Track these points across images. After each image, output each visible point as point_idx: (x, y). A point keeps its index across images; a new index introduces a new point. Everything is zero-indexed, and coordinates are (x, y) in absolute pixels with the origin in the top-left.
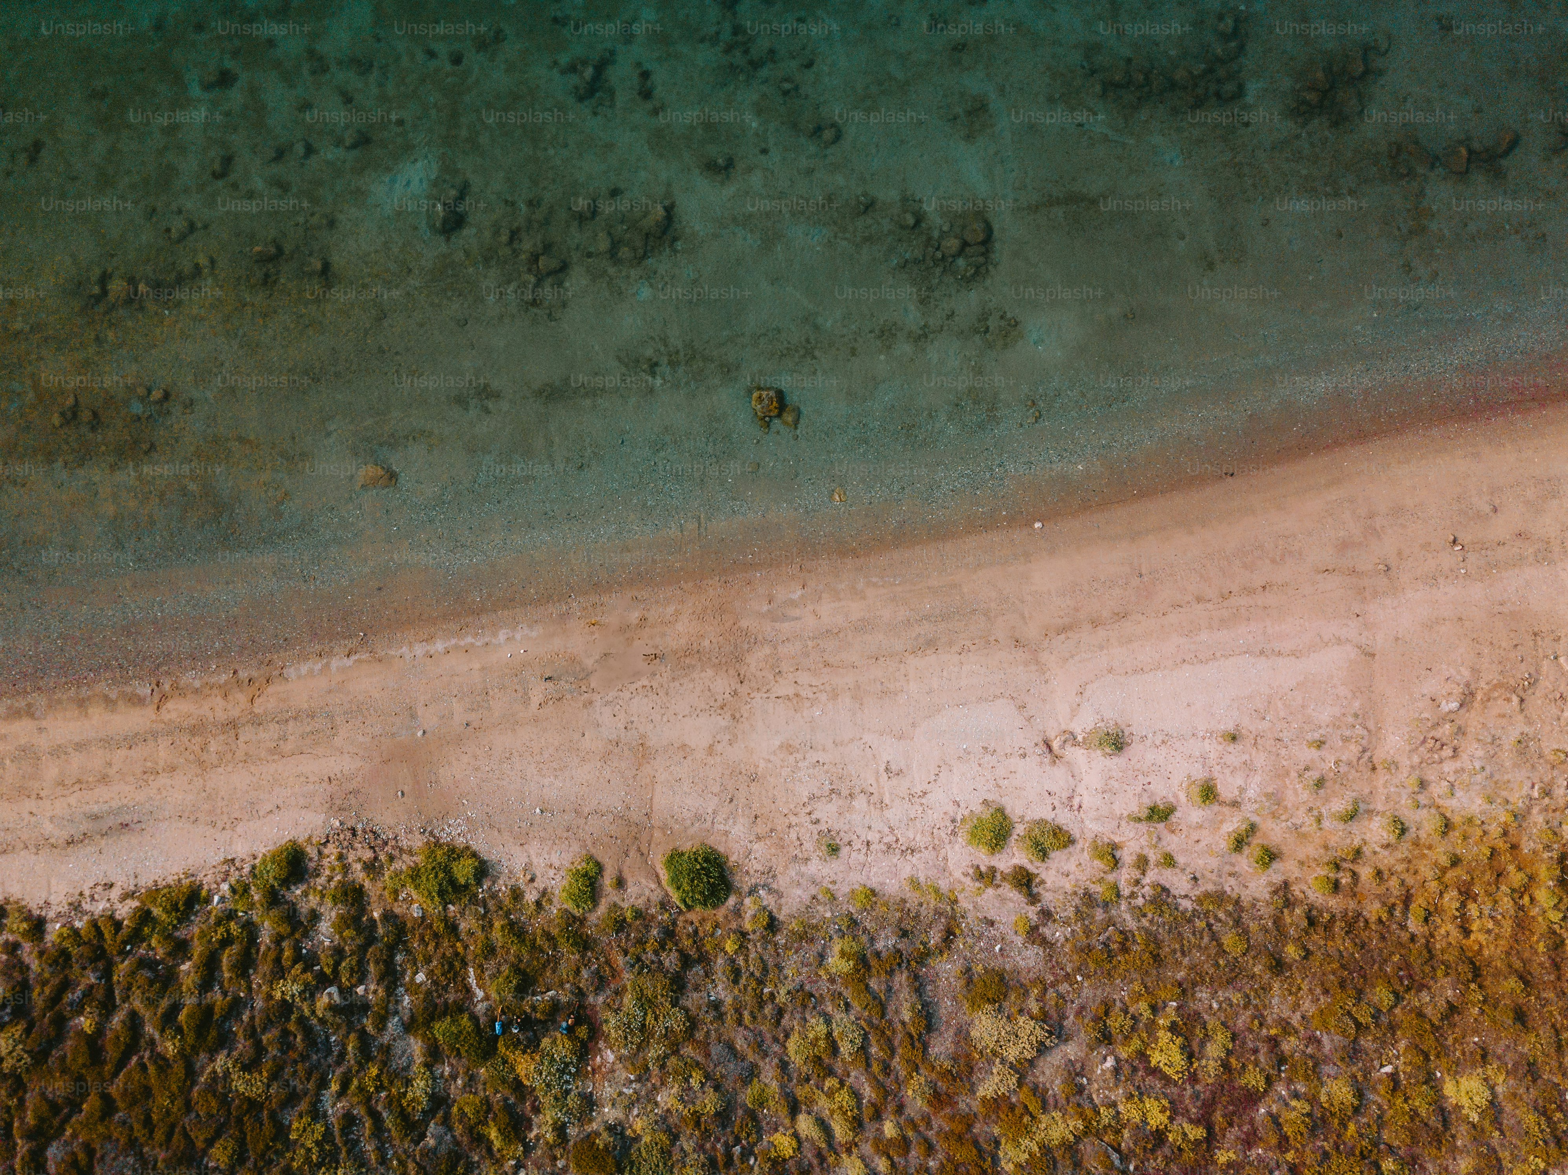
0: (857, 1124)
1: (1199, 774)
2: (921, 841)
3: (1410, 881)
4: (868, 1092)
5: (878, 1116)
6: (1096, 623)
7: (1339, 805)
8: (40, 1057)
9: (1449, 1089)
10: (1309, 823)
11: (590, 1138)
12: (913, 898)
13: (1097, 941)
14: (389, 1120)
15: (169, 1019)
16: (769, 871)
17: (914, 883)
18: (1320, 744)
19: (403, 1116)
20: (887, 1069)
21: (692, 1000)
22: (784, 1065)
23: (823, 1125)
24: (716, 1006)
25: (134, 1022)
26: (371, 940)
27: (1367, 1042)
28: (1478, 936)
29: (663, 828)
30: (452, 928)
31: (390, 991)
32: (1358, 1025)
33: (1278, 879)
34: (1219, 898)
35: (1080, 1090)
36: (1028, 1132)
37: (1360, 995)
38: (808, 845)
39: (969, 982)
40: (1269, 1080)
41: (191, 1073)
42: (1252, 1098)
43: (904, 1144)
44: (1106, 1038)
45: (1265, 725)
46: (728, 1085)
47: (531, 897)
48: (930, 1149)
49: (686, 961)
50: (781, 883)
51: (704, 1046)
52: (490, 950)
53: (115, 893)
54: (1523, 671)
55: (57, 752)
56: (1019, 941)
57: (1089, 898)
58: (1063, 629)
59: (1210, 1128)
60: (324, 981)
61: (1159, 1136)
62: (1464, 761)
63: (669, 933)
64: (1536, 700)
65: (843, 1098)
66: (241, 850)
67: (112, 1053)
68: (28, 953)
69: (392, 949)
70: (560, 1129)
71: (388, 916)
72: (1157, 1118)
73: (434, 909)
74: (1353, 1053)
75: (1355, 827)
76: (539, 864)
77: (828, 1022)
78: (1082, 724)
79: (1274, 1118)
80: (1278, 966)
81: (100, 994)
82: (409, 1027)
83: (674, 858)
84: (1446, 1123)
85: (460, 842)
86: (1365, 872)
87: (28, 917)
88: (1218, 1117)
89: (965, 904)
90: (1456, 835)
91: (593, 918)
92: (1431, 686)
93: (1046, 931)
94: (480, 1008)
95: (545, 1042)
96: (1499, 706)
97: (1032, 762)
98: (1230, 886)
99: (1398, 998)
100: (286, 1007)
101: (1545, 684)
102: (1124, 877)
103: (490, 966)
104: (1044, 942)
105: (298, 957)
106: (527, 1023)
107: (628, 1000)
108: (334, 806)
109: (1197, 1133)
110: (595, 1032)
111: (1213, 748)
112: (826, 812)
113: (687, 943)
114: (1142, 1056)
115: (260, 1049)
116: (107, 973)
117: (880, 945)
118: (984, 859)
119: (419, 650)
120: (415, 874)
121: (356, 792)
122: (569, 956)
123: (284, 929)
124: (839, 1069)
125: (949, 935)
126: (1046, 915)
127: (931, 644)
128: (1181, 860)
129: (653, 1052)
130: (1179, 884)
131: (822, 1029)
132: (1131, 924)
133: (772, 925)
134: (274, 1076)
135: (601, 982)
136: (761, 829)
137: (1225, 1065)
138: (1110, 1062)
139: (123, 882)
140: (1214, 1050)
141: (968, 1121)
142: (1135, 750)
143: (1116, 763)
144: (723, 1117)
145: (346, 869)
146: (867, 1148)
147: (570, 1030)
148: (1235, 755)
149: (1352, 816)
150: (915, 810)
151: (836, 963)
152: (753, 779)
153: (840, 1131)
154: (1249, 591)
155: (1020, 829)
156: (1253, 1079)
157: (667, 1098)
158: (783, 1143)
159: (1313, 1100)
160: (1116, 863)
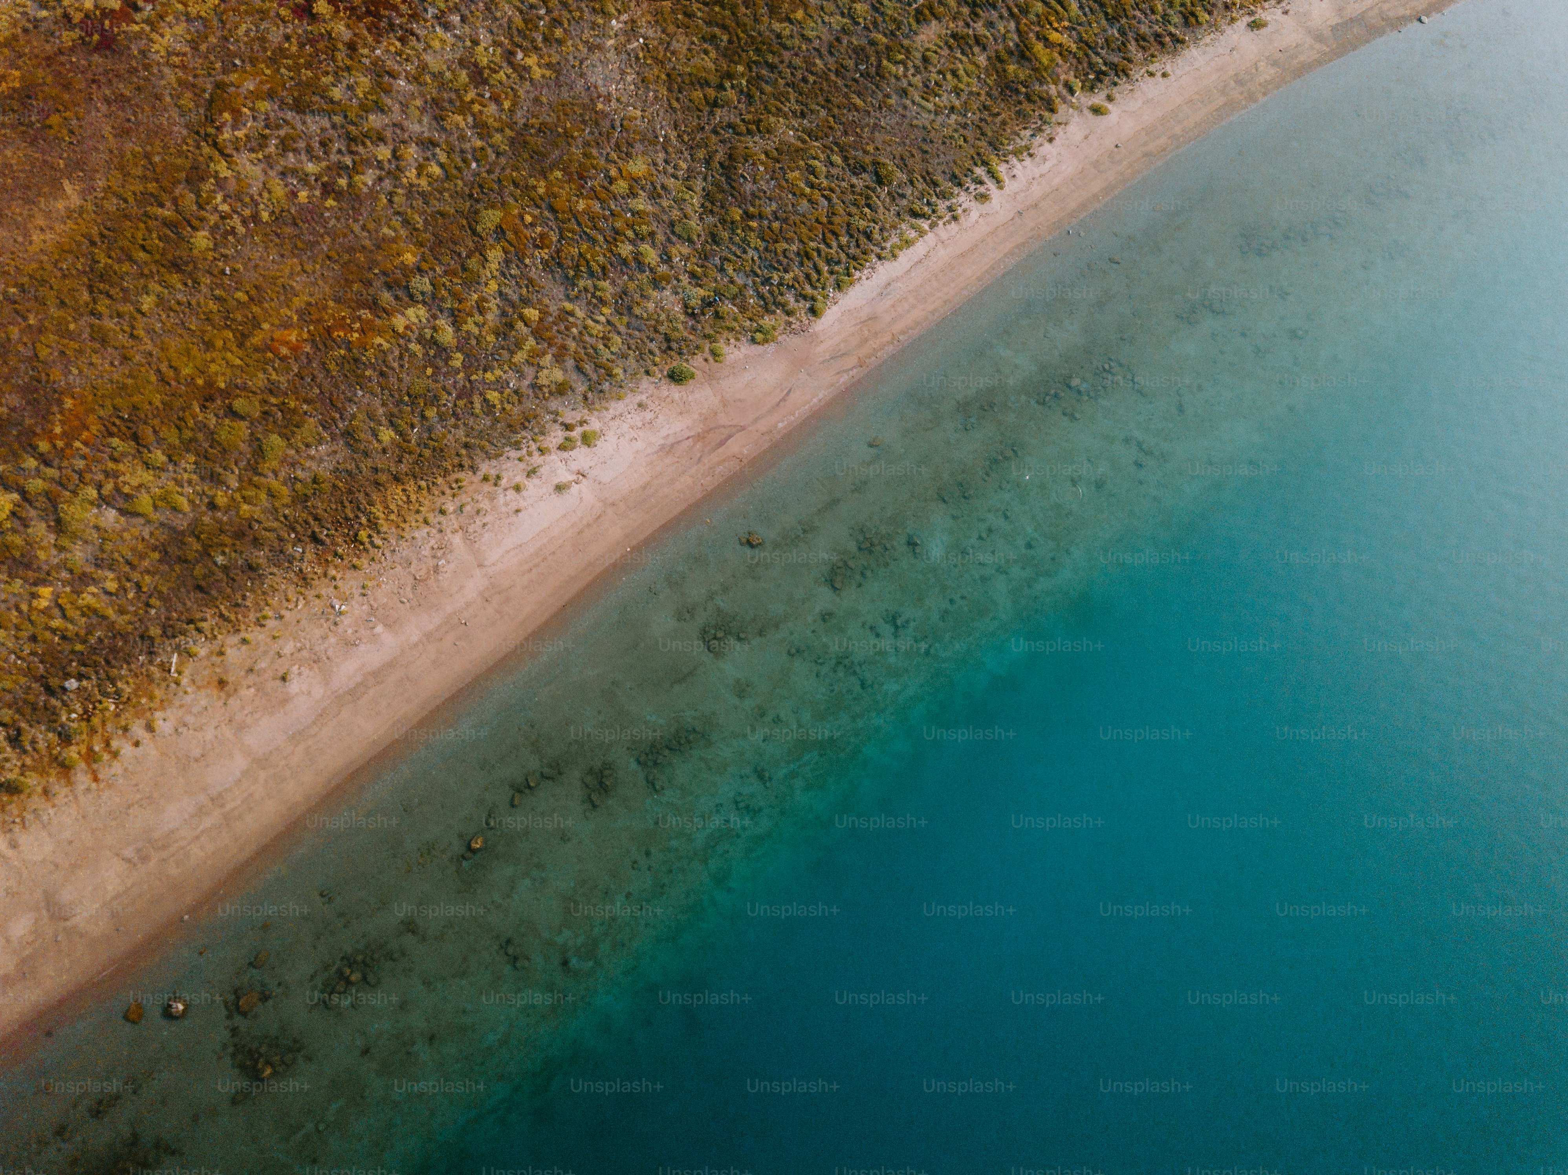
0: (585, 327)
1: (524, 493)
2: (611, 423)
3: (431, 497)
4: (587, 338)
5: (580, 333)
6: (589, 525)
7: (468, 508)
8: (849, 225)
9: (392, 434)
10: (476, 497)
11: (668, 283)
12: (604, 404)
13: (533, 422)
14: (733, 258)
15: (818, 251)
16: (657, 388)
17: (607, 409)
18: (484, 525)
19: (729, 261)
20: (585, 348)
21: (661, 338)
22: (619, 333)
23: (597, 322)
24: (652, 340)
25: (829, 246)
26: (774, 303)
27: (425, 435)
28: (399, 491)
29: (702, 384)
30: (751, 320)
31: (758, 293)
32: (432, 439)
33: (479, 473)
34: (497, 456)
35: (518, 372)
36: (529, 351)
37: (434, 450)
38: (649, 402)
39: (571, 387)
40: (455, 405)
41: (801, 241)
42: (459, 397)
43: (567, 329)
44: (516, 392)
45: (507, 521)
46: (633, 320)
47: (732, 341)
48: (558, 331)
49: (670, 348)
50: (652, 387)
51: (648, 327)
52: (735, 320)
53: (864, 277)
54: (419, 589)
55: (914, 307)
56: (560, 409)
57: (543, 433)
58: (599, 517)
59: (470, 381)
60: (781, 284)
61: (485, 371)
62: (428, 547)
63: (680, 353)
64: (411, 580)
65: (595, 332)
66: (835, 308)
67: (829, 235)
68: (877, 250)
69: (766, 304)
70: (679, 281)
71: (774, 312)
72: (489, 375)
73: (761, 322)
74: (430, 430)
75: (458, 504)
76: (736, 352)
77: (612, 353)
78: (575, 488)
79: (450, 394)
80: (466, 446)
81: (845, 249)
82: (745, 286)
83: (692, 376)
84: (391, 421)
85: (766, 345)
86: (448, 491)
87: (884, 258)
88: (468, 385)
89: (586, 411)
90: (421, 520)
91: (708, 345)
92: (452, 566)
93: (552, 416)
94: (727, 302)
95: (700, 302)
96: (423, 573)
97: (586, 467)
98: (494, 462)
99: (420, 455)
100: (786, 271)
101: (408, 589)
102: (534, 446)
103: (732, 316)
104: (552, 413)
105: (793, 286)
106: (710, 304)
107: (680, 326)
108: (815, 334)
109: (474, 377)
110: (686, 313)
111: (522, 504)
112: (649, 416)
113: (673, 353)
114: (502, 393)
115: (785, 257)
116: (847, 255)
117: (607, 384)
118: (586, 428)
119: (821, 396)
120: (774, 328)
121: (811, 343)
122: (709, 331)
123: (804, 292)
124: (601, 341)
125: (586, 398)
126: (555, 421)
127: (644, 488)
128: (516, 462)
129: (663, 317)
130: (513, 454)
131: (612, 349)
132: (524, 433)
133: (647, 373)
134: (776, 252)
135: (693, 328)
136: (669, 400)
137: (472, 403)
138: (511, 385)
139: (864, 281)
140: (477, 405)
141: (550, 345)
142: (551, 489)
143: (556, 481)
144: (630, 309)
145: (797, 319)
146: (579, 322)
147: (693, 309)
148: (514, 506)
149: (461, 508)
150: (619, 431)
151: (618, 371)
152: (681, 413)
153: (590, 322)
154: (536, 566)
155: (579, 443)
156: (461, 403)
157: (651, 306)
158: (605, 310)
159: (438, 406)
160: (540, 449)
